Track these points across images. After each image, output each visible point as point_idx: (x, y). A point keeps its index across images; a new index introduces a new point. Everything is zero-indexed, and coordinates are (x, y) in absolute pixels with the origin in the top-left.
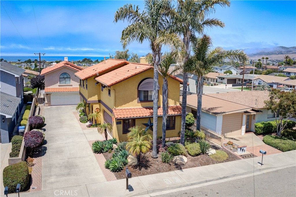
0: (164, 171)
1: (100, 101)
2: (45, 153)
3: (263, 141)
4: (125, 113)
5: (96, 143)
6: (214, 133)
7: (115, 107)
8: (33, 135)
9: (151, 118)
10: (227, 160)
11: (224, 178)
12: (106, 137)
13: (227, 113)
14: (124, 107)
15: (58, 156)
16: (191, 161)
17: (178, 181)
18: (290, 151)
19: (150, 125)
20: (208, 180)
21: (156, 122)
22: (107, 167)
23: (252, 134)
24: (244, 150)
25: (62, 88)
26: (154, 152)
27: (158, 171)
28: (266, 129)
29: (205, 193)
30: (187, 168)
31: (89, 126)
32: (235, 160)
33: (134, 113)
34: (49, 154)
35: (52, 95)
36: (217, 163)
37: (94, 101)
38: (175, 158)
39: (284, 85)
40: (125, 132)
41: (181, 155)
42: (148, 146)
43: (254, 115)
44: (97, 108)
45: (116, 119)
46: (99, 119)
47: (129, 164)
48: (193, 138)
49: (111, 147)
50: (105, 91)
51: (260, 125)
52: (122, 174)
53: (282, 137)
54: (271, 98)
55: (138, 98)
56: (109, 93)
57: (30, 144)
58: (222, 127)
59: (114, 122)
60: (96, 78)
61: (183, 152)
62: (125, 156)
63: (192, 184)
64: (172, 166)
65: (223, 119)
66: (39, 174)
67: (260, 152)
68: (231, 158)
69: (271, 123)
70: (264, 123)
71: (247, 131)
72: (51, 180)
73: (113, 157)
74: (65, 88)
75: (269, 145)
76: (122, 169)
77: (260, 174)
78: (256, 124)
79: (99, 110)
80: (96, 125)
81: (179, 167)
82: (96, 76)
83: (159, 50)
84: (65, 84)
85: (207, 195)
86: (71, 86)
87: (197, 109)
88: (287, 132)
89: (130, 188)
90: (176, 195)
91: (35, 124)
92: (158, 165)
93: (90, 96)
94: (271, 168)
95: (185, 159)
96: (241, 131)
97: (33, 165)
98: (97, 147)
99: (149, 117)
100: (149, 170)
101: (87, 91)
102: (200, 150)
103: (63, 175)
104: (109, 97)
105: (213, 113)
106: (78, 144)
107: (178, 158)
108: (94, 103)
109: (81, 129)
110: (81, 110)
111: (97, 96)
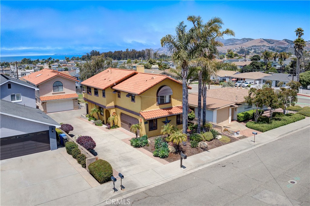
0: (196, 153)
1: (116, 106)
3: (246, 126)
4: (150, 115)
6: (214, 124)
7: (141, 111)
10: (231, 142)
11: (236, 153)
13: (221, 108)
15: (110, 154)
16: (209, 144)
17: (209, 158)
18: (267, 131)
19: (167, 122)
20: (227, 155)
22: (156, 156)
23: (236, 122)
25: (56, 96)
27: (193, 154)
28: (246, 118)
29: (231, 163)
31: (109, 128)
32: (235, 141)
34: (100, 153)
35: (47, 103)
36: (226, 144)
37: (112, 106)
38: (200, 144)
39: (235, 78)
40: (150, 129)
41: (202, 141)
43: (236, 107)
44: (114, 113)
45: (146, 120)
47: (171, 151)
51: (241, 115)
52: (170, 159)
53: (258, 122)
55: (157, 102)
56: (133, 100)
58: (217, 119)
59: (141, 122)
60: (113, 87)
61: (203, 139)
63: (219, 159)
65: (217, 113)
67: (253, 133)
68: (233, 140)
69: (248, 112)
70: (243, 114)
71: (232, 120)
74: (59, 95)
75: (251, 128)
77: (256, 148)
78: (238, 114)
80: (114, 127)
81: (205, 149)
84: (59, 91)
85: (233, 164)
86: (64, 93)
88: (261, 118)
89: (182, 166)
90: (214, 166)
92: (190, 150)
94: (260, 143)
95: (206, 143)
96: (229, 121)
99: (168, 116)
100: (186, 154)
101: (104, 98)
102: (213, 137)
103: (129, 166)
104: (132, 103)
105: (211, 109)
106: (115, 143)
107: (202, 143)
108: (111, 108)
109: (104, 131)
110: (88, 115)
111: (113, 102)
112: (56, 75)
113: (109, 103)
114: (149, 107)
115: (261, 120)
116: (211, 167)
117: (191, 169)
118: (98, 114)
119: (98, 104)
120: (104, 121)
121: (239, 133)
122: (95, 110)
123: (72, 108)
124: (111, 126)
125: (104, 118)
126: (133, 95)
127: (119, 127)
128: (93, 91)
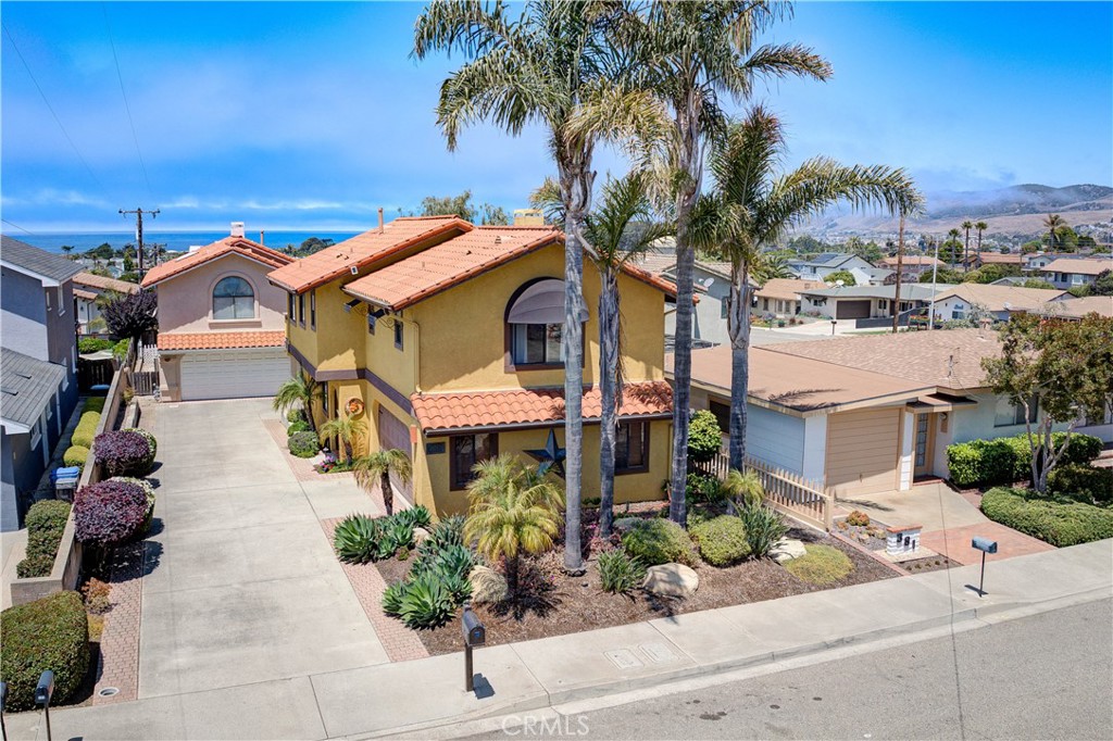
0: (610, 623)
1: (363, 374)
2: (156, 564)
3: (982, 510)
4: (459, 410)
5: (351, 525)
6: (795, 483)
7: (419, 390)
8: (107, 496)
9: (556, 430)
10: (849, 580)
11: (841, 642)
12: (388, 501)
14: (455, 387)
15: (206, 576)
16: (713, 583)
17: (664, 656)
18: (1083, 542)
19: (552, 455)
20: (777, 650)
21: (578, 437)
22: (393, 611)
23: (937, 488)
24: (911, 541)
26: (571, 551)
27: (588, 622)
28: (992, 467)
29: (769, 699)
30: (697, 610)
31: (325, 468)
32: (877, 578)
33: (494, 408)
34: (170, 567)
35: (184, 358)
36: (811, 591)
37: (343, 371)
38: (650, 575)
40: (458, 481)
41: (675, 561)
42: (549, 526)
43: (945, 413)
44: (353, 400)
45: (424, 432)
46: (361, 440)
48: (716, 502)
49: (408, 537)
50: (384, 329)
51: (967, 451)
52: (449, 635)
53: (1052, 494)
54: (1006, 348)
55: (509, 353)
56: (399, 339)
57: (97, 529)
58: (828, 462)
59: (416, 444)
60: (346, 286)
61: (680, 552)
62: (461, 568)
63: (718, 669)
64: (639, 605)
65: (829, 431)
66: (130, 640)
68: (864, 570)
69: (1009, 444)
70: (981, 446)
71: (919, 477)
72: (175, 661)
73: (415, 572)
75: (1003, 523)
76: (448, 619)
77: (976, 626)
78: (953, 448)
79: (360, 406)
80: (351, 464)
81: (663, 605)
82: (347, 277)
83: (583, 163)
85: (778, 707)
87: (729, 394)
88: (1070, 474)
89: (479, 686)
90: (657, 710)
91: (119, 458)
92: (587, 601)
93: (326, 355)
94: (1016, 605)
95: (689, 578)
97: (108, 608)
98: (352, 540)
99: (551, 423)
100: (553, 619)
101: (315, 335)
102: (747, 543)
103: (224, 643)
105: (793, 408)
107: (659, 575)
108: (344, 378)
109: (293, 479)
110: (294, 412)
111: (351, 352)
112: (224, 253)
113: (330, 356)
114: (463, 374)
115: (1067, 482)
116: (638, 711)
117: (516, 708)
118: (310, 408)
119: (306, 362)
121: (913, 537)
128: (297, 308)
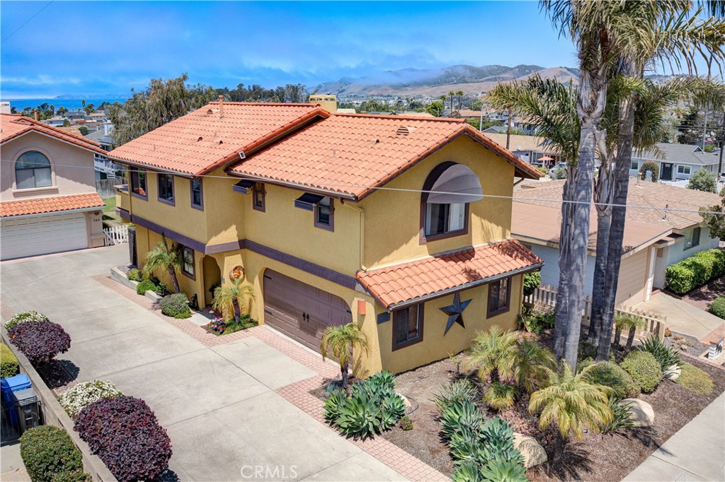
0: (633, 463)
1: (244, 244)
4: (401, 283)
7: (364, 268)
10: (719, 387)
16: (657, 408)
19: (459, 309)
25: (26, 202)
30: (669, 437)
31: (218, 330)
34: (191, 477)
37: (228, 244)
40: (397, 342)
44: (236, 268)
45: (390, 307)
55: (422, 229)
56: (322, 221)
59: (364, 316)
64: (634, 441)
68: (718, 378)
71: (653, 290)
74: (36, 200)
80: (240, 323)
84: (36, 187)
86: (56, 191)
93: (214, 231)
95: (647, 410)
100: (596, 471)
104: (322, 233)
106: (251, 409)
108: (228, 250)
109: (199, 345)
110: (135, 271)
111: (234, 227)
112: (25, 131)
113: (217, 233)
114: (392, 251)
118: (174, 273)
119: (174, 235)
120: (196, 297)
122: (160, 257)
123: (84, 241)
124: (227, 321)
125: (198, 287)
126: (326, 201)
127: (256, 324)
128: (153, 185)
